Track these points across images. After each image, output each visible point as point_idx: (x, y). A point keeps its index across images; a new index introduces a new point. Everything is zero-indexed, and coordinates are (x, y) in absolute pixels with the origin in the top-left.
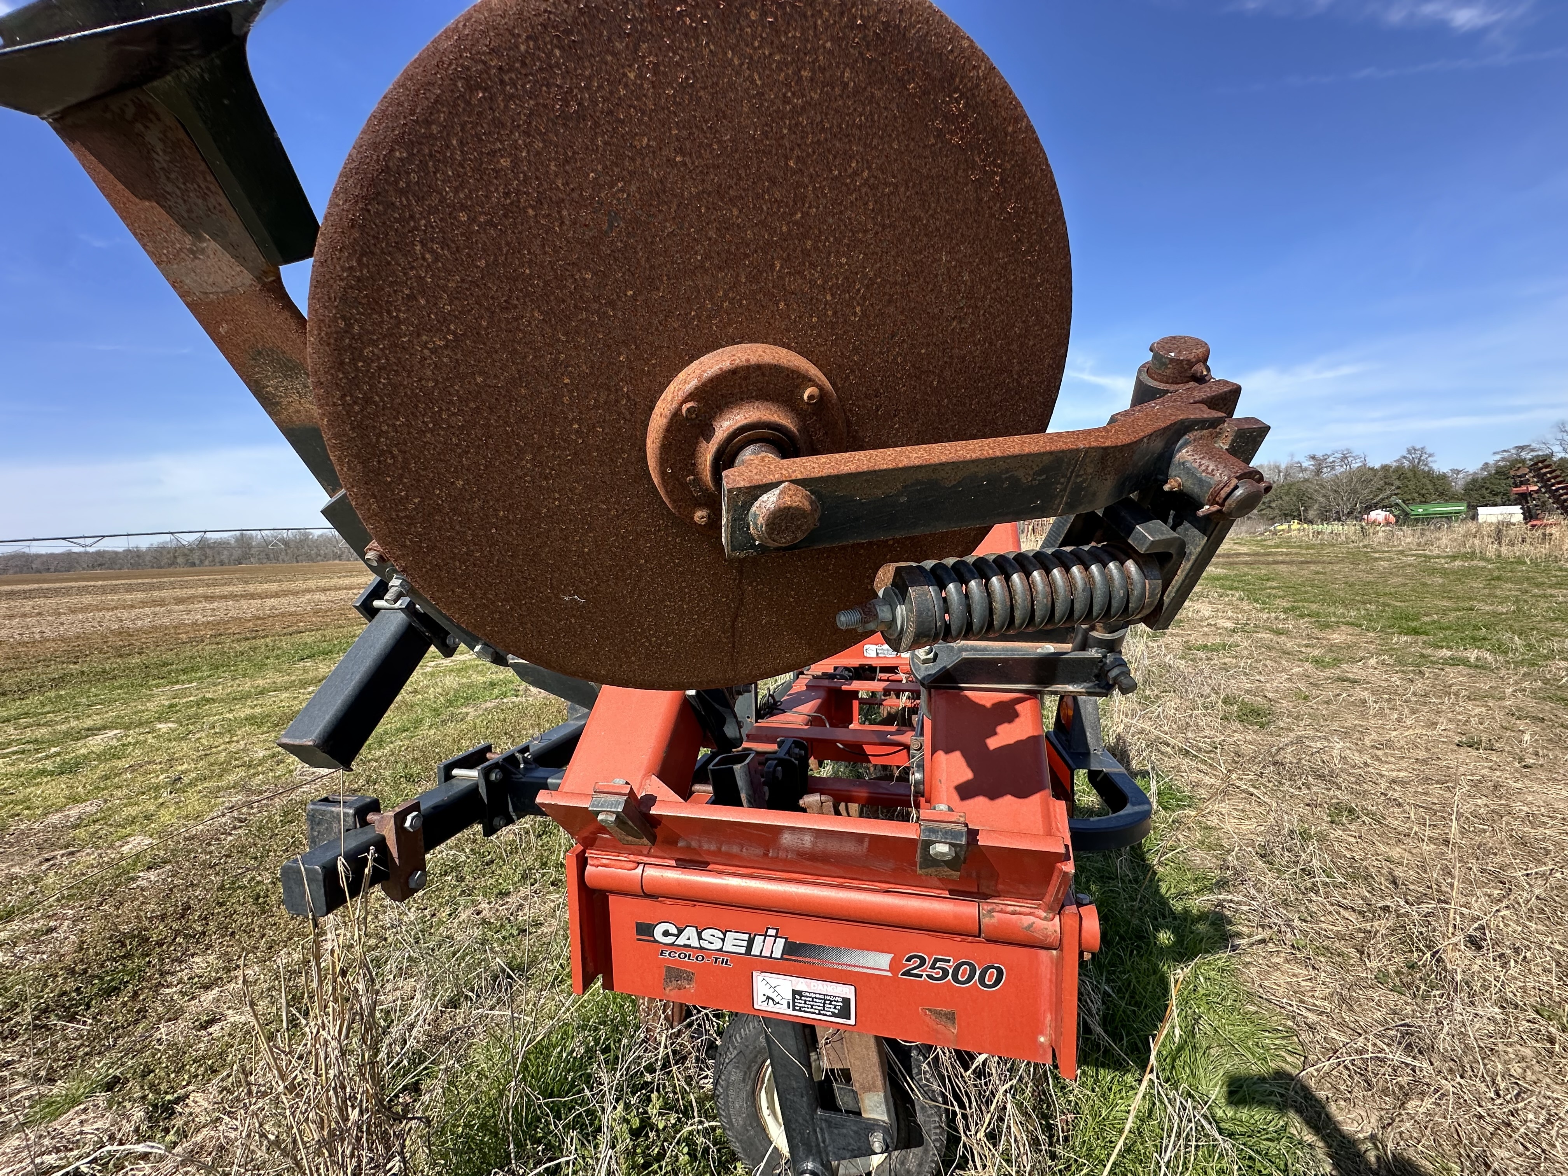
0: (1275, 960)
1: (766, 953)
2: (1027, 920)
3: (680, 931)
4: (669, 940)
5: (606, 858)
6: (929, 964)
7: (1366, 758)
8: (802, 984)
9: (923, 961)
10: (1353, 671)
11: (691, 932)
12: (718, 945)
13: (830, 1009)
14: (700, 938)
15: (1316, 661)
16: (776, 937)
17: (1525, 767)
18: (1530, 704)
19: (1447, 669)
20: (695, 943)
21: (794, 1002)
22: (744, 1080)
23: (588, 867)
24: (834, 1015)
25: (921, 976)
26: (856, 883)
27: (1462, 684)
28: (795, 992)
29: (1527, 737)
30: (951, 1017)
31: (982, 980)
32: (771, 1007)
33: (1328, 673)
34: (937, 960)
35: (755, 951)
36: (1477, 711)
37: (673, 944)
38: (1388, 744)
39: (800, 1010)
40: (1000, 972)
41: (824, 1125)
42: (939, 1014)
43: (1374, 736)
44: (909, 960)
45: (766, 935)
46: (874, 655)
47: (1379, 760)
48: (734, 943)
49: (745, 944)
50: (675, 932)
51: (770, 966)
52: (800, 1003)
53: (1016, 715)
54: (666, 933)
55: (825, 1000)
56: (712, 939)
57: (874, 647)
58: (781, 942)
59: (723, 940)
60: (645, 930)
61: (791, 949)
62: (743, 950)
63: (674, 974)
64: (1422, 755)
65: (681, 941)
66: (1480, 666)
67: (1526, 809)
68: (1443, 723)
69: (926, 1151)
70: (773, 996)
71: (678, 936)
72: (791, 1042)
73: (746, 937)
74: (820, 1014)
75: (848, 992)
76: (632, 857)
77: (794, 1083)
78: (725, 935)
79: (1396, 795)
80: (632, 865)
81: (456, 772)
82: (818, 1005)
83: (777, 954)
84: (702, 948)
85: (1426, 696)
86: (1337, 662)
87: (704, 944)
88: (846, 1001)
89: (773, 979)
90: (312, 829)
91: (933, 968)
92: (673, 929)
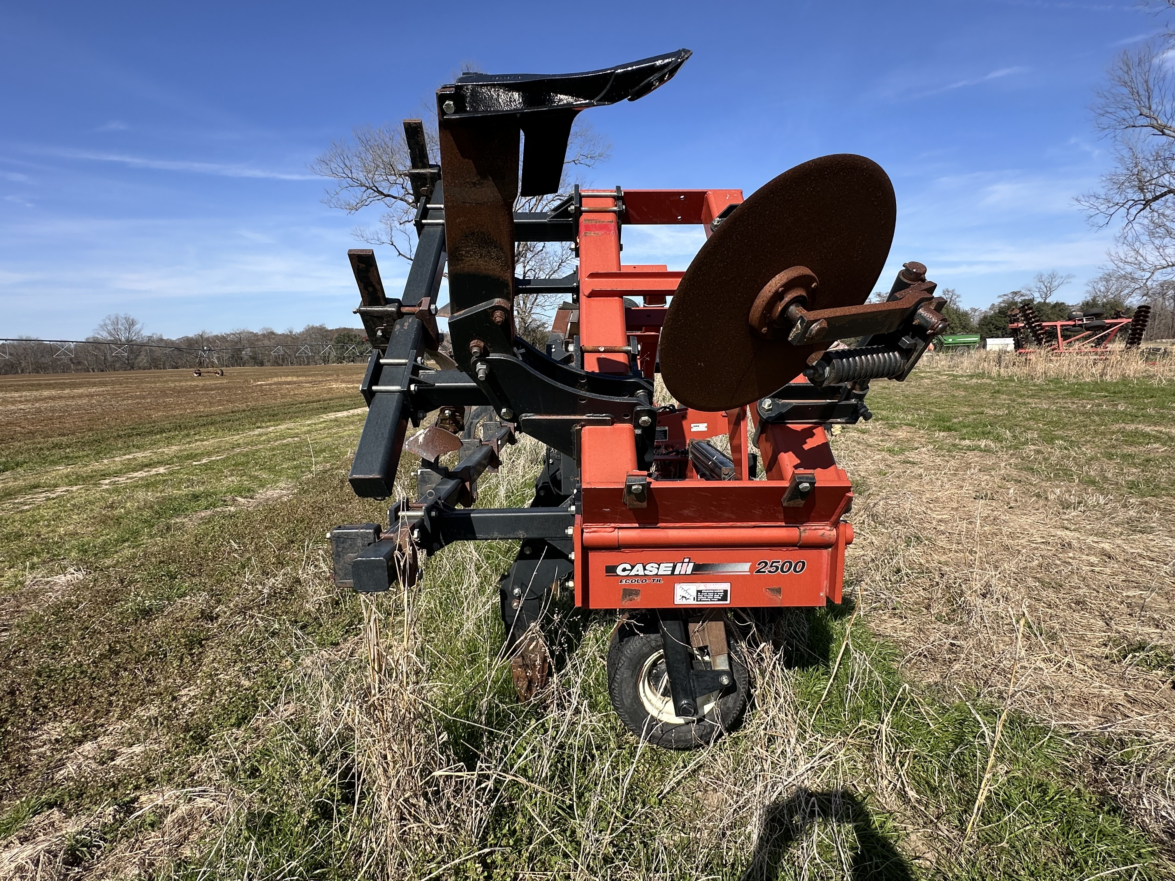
0: (884, 618)
1: (683, 572)
2: (821, 532)
3: (633, 567)
4: (626, 573)
5: (594, 527)
6: (769, 564)
7: (924, 509)
8: (702, 586)
9: (766, 564)
10: (912, 456)
11: (639, 568)
12: (655, 572)
13: (717, 597)
14: (645, 569)
15: (890, 451)
16: (689, 562)
17: (1010, 508)
18: (1014, 473)
19: (968, 453)
20: (641, 573)
21: (697, 597)
22: (632, 676)
23: (584, 534)
24: (719, 600)
25: (765, 572)
26: (739, 524)
27: (977, 462)
28: (698, 591)
29: (1011, 491)
30: (779, 591)
31: (795, 570)
32: (684, 602)
33: (897, 458)
34: (773, 562)
35: (677, 572)
36: (985, 477)
37: (628, 575)
38: (936, 500)
39: (700, 601)
40: (804, 563)
41: (694, 678)
42: (772, 590)
43: (928, 496)
44: (759, 564)
45: (683, 562)
47: (931, 510)
48: (665, 569)
49: (671, 569)
50: (630, 568)
51: (685, 579)
52: (700, 597)
53: (814, 434)
54: (624, 570)
55: (714, 593)
56: (652, 569)
58: (691, 565)
59: (658, 569)
60: (611, 570)
61: (697, 568)
62: (669, 573)
63: (628, 593)
64: (955, 505)
65: (633, 573)
66: (987, 450)
67: (1009, 530)
68: (967, 485)
70: (686, 595)
71: (631, 570)
73: (672, 565)
74: (711, 601)
75: (727, 586)
76: (613, 525)
78: (659, 565)
79: (942, 528)
80: (611, 530)
81: (400, 514)
82: (711, 595)
83: (689, 572)
84: (645, 575)
85: (957, 470)
86: (902, 451)
87: (647, 572)
88: (726, 592)
89: (685, 586)
90: (337, 546)
91: (771, 566)
92: (628, 567)
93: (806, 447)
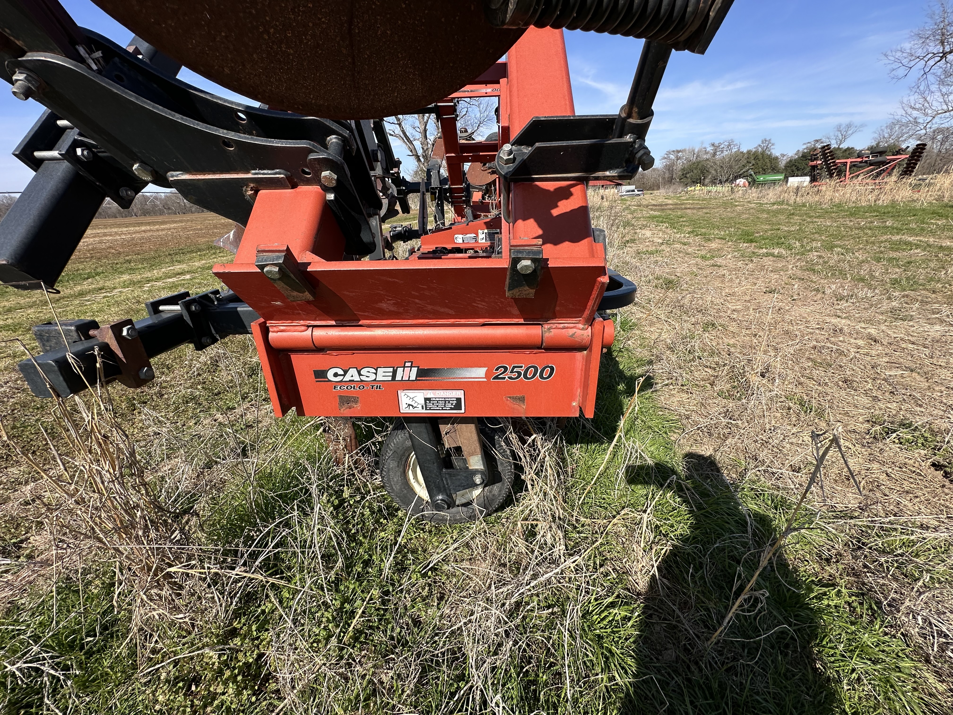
0: (672, 392)
1: (406, 378)
2: (571, 332)
3: (346, 372)
4: (339, 379)
5: (282, 325)
6: (509, 370)
7: (722, 301)
8: (430, 394)
9: (506, 369)
10: (720, 261)
11: (353, 372)
12: (373, 377)
13: (449, 405)
14: (360, 374)
15: (703, 257)
16: (411, 367)
17: (793, 300)
18: (799, 273)
19: (764, 258)
20: (356, 378)
21: (426, 405)
22: (398, 466)
23: (271, 335)
24: (451, 409)
25: (504, 378)
26: (463, 321)
27: (770, 265)
28: (426, 399)
29: (796, 286)
30: (522, 399)
31: (541, 376)
32: (411, 410)
33: (707, 263)
34: (514, 367)
35: (398, 378)
36: (775, 276)
37: (341, 381)
38: (733, 294)
39: (430, 409)
40: (552, 369)
41: (447, 476)
42: (514, 399)
43: (727, 291)
44: (497, 370)
45: (404, 367)
46: (461, 242)
47: (728, 302)
48: (384, 374)
49: (391, 374)
50: (342, 373)
51: (409, 385)
52: (430, 405)
53: (571, 194)
54: (336, 375)
55: (445, 401)
56: (368, 374)
57: (461, 236)
58: (415, 370)
59: (376, 374)
60: (321, 374)
61: (422, 373)
62: (390, 378)
63: (345, 400)
64: (748, 298)
65: (347, 378)
66: (780, 256)
67: (791, 318)
68: (759, 282)
69: (503, 484)
70: (412, 403)
71: (344, 375)
72: (425, 436)
73: (391, 369)
74: (442, 409)
75: (460, 394)
76: (302, 322)
77: (429, 458)
78: (376, 370)
79: (735, 316)
80: (303, 328)
81: (161, 308)
82: (441, 404)
83: (413, 377)
84: (362, 381)
85: (753, 271)
86: (713, 257)
87: (363, 378)
88: (459, 400)
89: (412, 394)
90: (44, 345)
91: (512, 372)
92: (341, 372)
93: (555, 212)
